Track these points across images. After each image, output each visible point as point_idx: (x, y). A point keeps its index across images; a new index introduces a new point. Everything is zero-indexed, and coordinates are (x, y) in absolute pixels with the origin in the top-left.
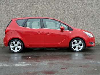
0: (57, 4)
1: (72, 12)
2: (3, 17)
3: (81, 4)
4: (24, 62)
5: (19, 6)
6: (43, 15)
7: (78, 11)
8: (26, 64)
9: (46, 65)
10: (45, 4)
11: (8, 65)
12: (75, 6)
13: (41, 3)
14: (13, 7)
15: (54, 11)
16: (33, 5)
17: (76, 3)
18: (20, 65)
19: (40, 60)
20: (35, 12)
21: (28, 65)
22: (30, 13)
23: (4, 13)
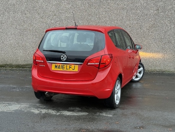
1: (171, 14)
6: (119, 19)
11: (54, 112)
20: (104, 13)
23: (55, 15)
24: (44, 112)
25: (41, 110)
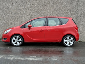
0: (61, 5)
1: (74, 13)
2: (14, 15)
3: (82, 5)
4: (35, 56)
5: (28, 6)
6: (49, 15)
7: (80, 12)
8: (38, 58)
9: (57, 60)
10: (51, 4)
11: (22, 59)
12: (77, 7)
13: (47, 3)
14: (23, 6)
15: (58, 11)
16: (40, 6)
17: (78, 4)
18: (33, 59)
19: (50, 55)
20: (41, 12)
21: (41, 60)
22: (37, 12)
23: (15, 12)
24: (16, 59)
25: (14, 58)
